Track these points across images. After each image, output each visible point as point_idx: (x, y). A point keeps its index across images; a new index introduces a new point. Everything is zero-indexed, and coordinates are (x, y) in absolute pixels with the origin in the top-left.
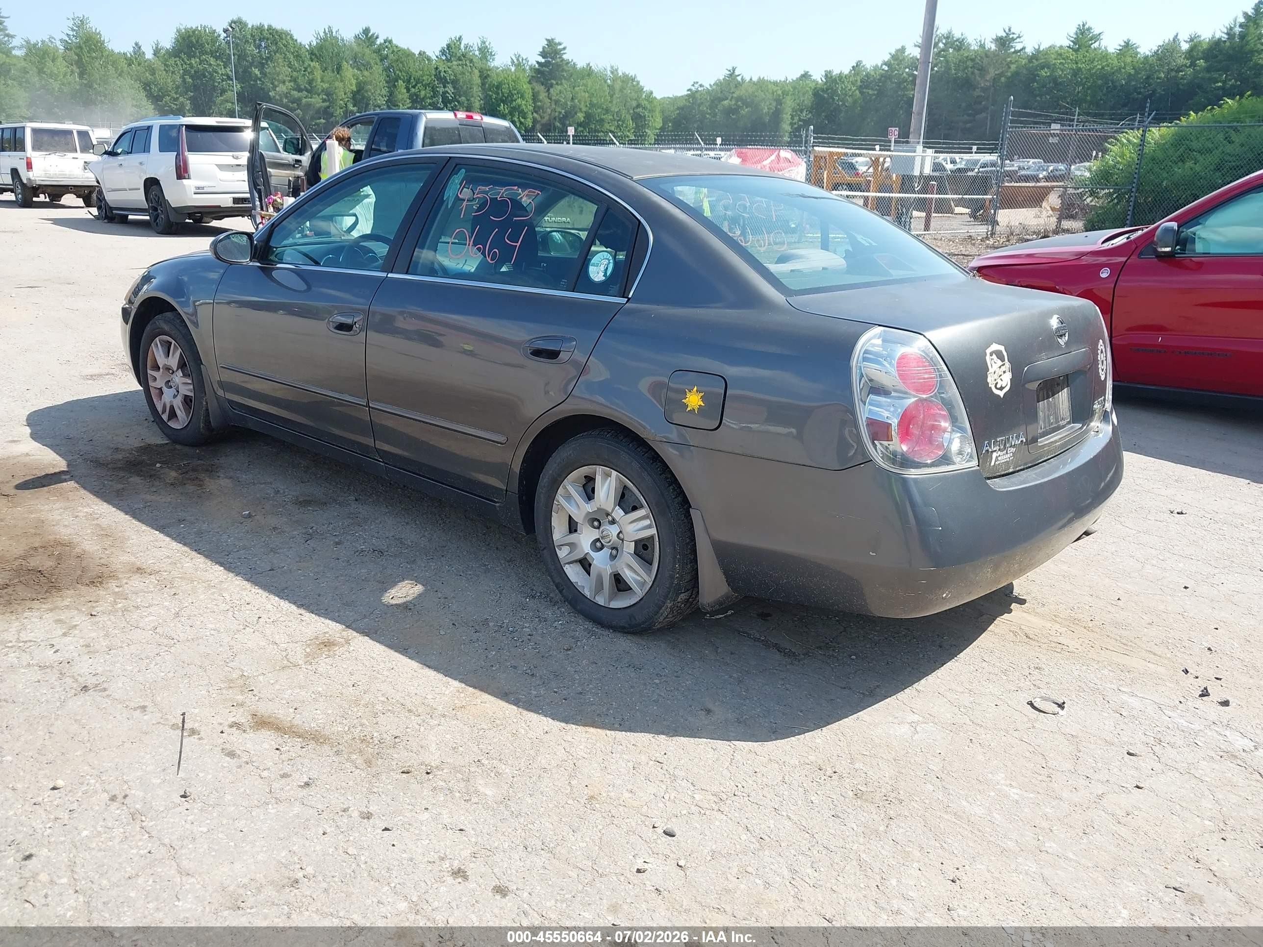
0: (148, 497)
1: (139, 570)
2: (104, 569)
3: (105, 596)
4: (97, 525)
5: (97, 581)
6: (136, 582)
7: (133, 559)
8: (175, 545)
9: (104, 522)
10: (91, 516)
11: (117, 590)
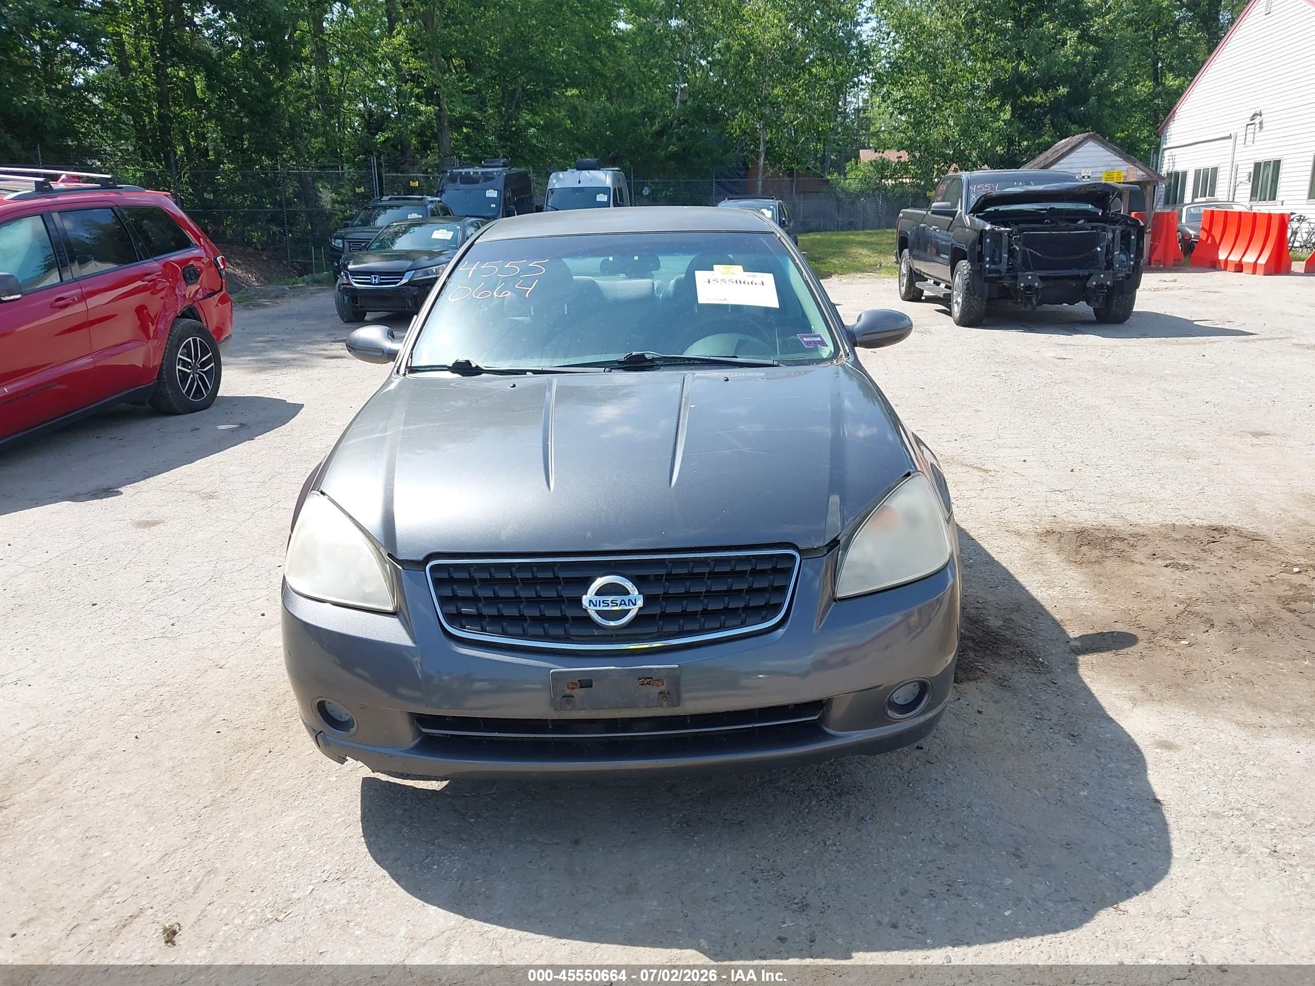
0: (990, 598)
1: (1018, 533)
2: (1044, 539)
3: (1046, 524)
4: (1046, 575)
5: (1049, 533)
6: (1023, 528)
7: (1022, 542)
8: (985, 545)
9: (1039, 577)
10: (1051, 585)
11: (1038, 527)
